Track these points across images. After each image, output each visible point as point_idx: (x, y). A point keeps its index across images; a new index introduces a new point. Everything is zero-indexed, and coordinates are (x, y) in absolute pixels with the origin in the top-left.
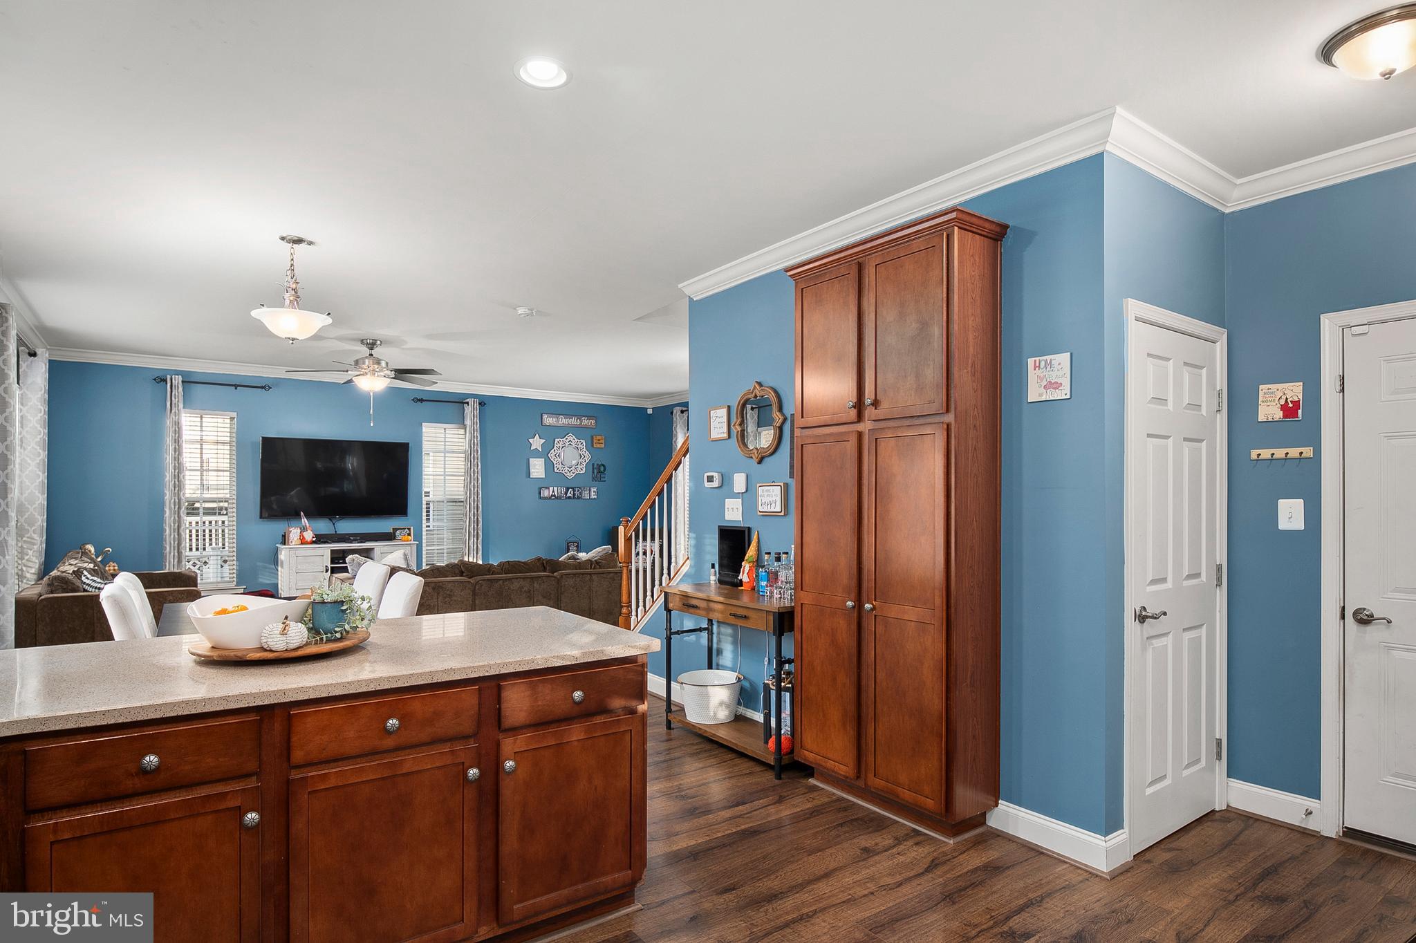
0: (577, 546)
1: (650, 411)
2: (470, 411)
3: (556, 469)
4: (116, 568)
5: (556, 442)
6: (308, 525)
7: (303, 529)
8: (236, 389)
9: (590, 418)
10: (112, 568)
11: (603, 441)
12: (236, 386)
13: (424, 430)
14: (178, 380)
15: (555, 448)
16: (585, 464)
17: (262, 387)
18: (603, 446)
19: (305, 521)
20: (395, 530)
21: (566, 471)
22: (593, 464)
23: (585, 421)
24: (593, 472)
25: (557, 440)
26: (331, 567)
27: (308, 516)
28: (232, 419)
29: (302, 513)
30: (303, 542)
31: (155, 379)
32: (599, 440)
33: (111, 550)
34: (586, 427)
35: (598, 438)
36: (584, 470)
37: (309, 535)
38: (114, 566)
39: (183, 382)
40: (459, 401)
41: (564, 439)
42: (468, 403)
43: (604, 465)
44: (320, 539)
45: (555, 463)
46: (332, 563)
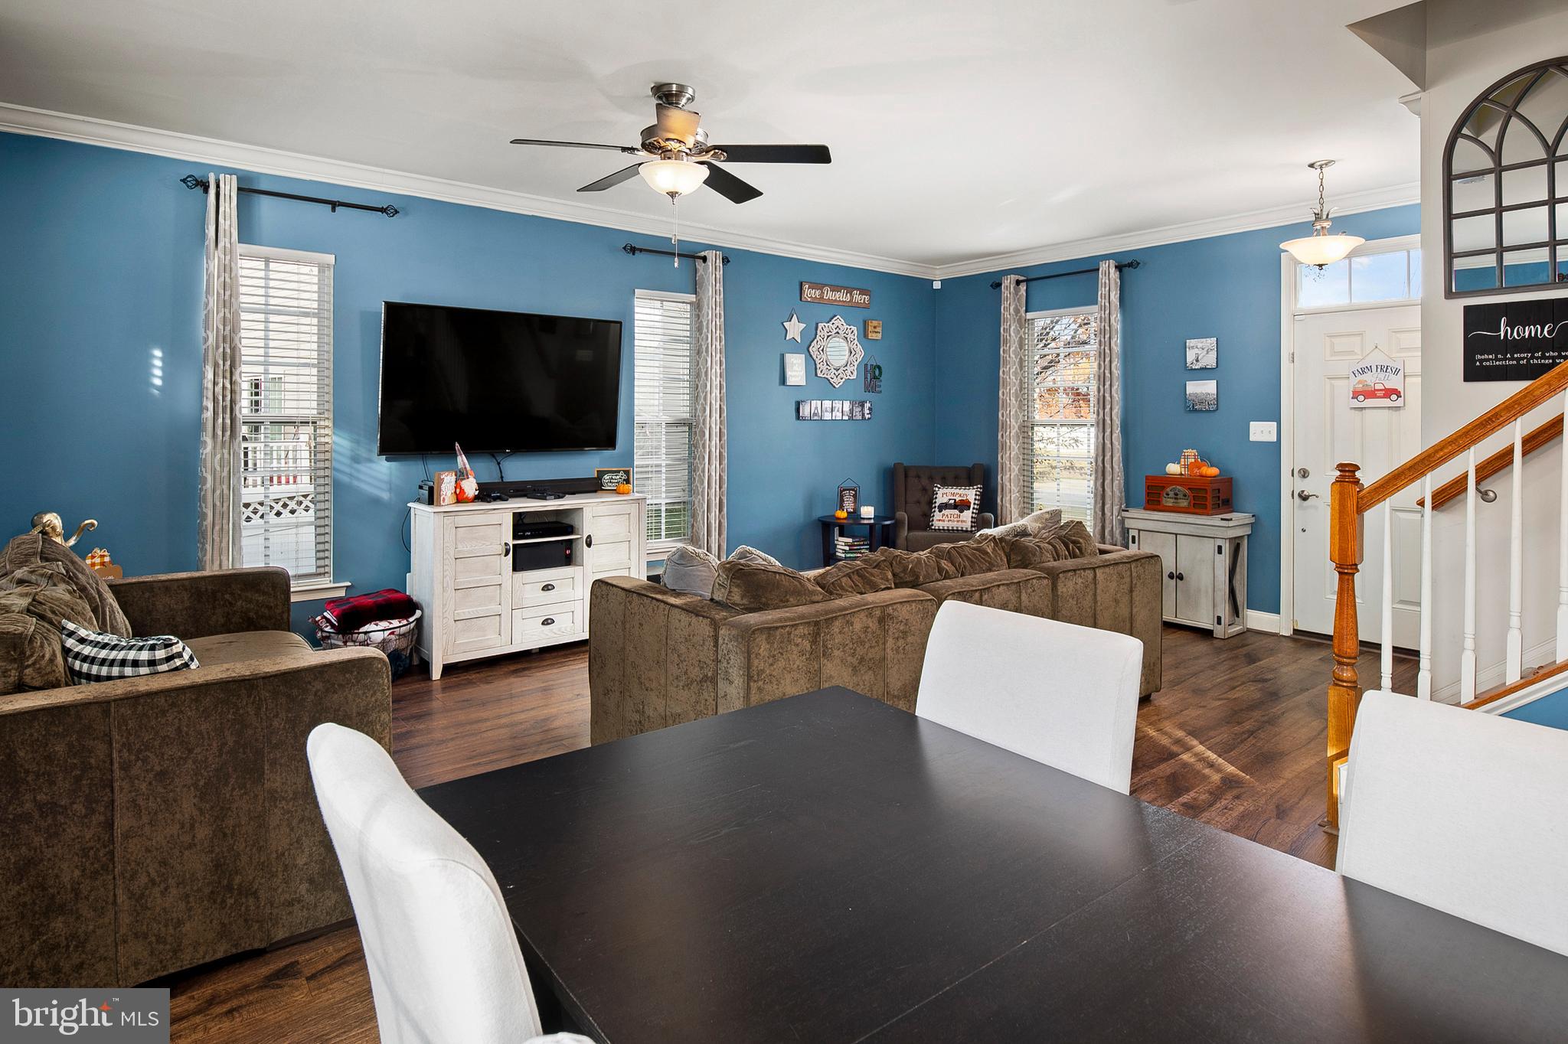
0: (855, 496)
1: (937, 285)
2: (712, 273)
3: (819, 371)
4: (107, 559)
5: (820, 328)
6: (468, 466)
7: (461, 475)
8: (334, 210)
9: (863, 292)
10: (97, 560)
11: (879, 329)
12: (334, 205)
13: (637, 302)
14: (230, 187)
15: (818, 338)
16: (856, 364)
17: (382, 210)
18: (879, 336)
19: (462, 460)
20: (601, 474)
21: (832, 375)
22: (866, 365)
23: (858, 297)
24: (866, 378)
25: (821, 325)
26: (514, 545)
27: (468, 451)
28: (322, 268)
29: (457, 444)
30: (460, 498)
31: (184, 181)
32: (875, 327)
33: (96, 522)
34: (857, 306)
35: (875, 323)
36: (855, 373)
37: (470, 487)
38: (102, 556)
39: (239, 189)
40: (693, 255)
41: (830, 324)
42: (704, 259)
43: (879, 368)
44: (487, 493)
45: (818, 361)
46: (515, 537)
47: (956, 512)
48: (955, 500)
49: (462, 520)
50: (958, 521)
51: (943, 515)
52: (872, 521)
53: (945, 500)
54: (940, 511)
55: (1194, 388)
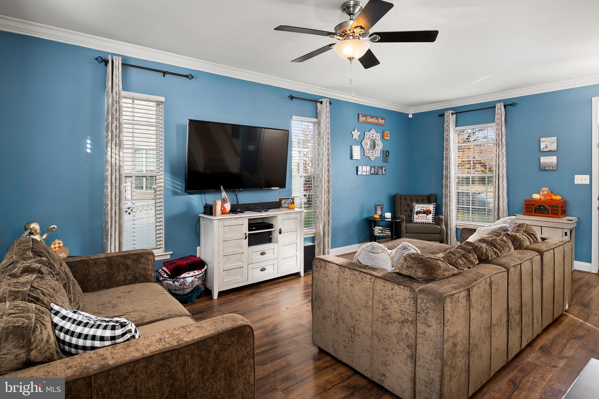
0: (381, 208)
1: (410, 116)
2: (324, 109)
3: (365, 153)
4: (61, 245)
5: (366, 134)
6: (227, 197)
7: (224, 201)
8: (164, 76)
9: (382, 119)
10: (57, 245)
11: (389, 135)
12: (165, 73)
13: (293, 122)
14: (118, 63)
15: (365, 139)
16: (380, 150)
17: (187, 76)
18: (388, 138)
19: (224, 194)
20: (281, 200)
21: (371, 155)
22: (383, 151)
23: (381, 121)
24: (383, 156)
25: (366, 133)
26: (249, 234)
27: (226, 189)
28: (159, 103)
29: (222, 187)
30: (223, 212)
31: (96, 59)
32: (387, 134)
33: (55, 226)
34: (380, 125)
35: (387, 132)
36: (379, 154)
37: (228, 207)
38: (59, 243)
39: (122, 64)
40: (315, 101)
41: (370, 133)
42: (321, 103)
43: (388, 152)
44: (234, 210)
45: (365, 149)
46: (249, 230)
47: (425, 215)
48: (424, 210)
49: (227, 223)
50: (426, 219)
51: (419, 216)
52: (390, 220)
53: (419, 210)
54: (417, 215)
55: (544, 160)
